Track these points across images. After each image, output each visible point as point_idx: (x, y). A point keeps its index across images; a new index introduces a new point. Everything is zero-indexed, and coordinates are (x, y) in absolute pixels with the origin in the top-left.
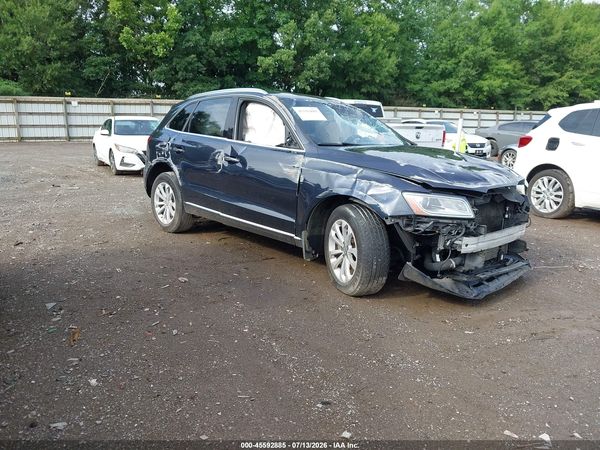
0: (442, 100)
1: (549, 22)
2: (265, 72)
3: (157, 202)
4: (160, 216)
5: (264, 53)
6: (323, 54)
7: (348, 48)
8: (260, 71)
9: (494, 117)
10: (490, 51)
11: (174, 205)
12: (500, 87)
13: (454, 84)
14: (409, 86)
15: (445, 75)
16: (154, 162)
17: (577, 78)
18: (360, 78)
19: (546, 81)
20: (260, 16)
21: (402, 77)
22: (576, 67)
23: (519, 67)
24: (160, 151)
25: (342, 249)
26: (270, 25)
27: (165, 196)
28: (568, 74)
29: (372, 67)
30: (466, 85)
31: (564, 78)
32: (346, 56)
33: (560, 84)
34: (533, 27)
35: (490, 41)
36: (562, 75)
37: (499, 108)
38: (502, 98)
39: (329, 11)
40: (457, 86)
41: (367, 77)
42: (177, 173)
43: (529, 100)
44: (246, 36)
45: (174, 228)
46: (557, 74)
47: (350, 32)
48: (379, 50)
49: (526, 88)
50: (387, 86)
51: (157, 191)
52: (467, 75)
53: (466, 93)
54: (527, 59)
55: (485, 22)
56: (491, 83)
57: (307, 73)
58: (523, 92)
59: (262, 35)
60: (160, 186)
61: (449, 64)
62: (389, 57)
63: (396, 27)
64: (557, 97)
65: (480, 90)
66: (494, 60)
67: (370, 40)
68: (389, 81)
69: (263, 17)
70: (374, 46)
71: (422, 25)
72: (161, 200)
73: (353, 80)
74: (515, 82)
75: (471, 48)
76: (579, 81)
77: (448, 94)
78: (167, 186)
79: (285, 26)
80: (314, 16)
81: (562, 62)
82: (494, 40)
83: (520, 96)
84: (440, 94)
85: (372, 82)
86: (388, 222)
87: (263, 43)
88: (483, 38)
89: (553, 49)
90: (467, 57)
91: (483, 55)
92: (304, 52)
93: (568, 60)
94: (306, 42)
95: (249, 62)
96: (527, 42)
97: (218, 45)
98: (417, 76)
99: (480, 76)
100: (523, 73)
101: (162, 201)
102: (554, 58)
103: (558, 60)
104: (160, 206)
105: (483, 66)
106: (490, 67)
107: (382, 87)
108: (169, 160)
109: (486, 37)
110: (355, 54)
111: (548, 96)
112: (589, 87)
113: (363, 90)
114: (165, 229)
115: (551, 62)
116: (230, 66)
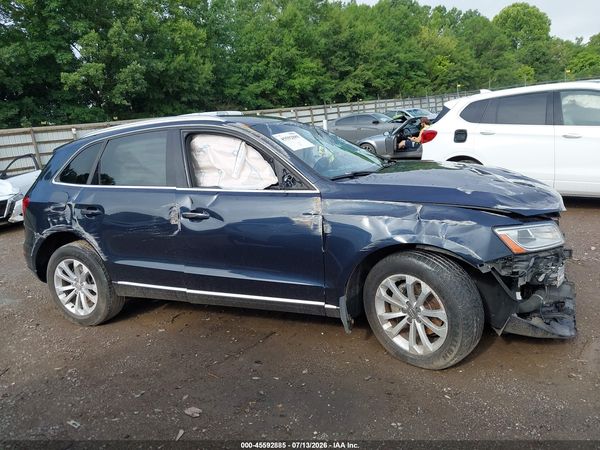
0: (261, 101)
1: (337, 22)
2: (73, 88)
3: (60, 288)
4: (69, 307)
5: (66, 68)
6: (134, 65)
7: (160, 56)
8: (66, 88)
9: (308, 113)
10: (294, 51)
11: (94, 288)
12: (309, 84)
13: (268, 85)
14: (227, 91)
15: (258, 77)
16: (46, 233)
17: (368, 70)
18: (178, 87)
19: (343, 75)
20: (53, 27)
21: (218, 83)
22: (366, 61)
23: (321, 64)
24: (56, 216)
25: (404, 311)
26: (66, 36)
27: (72, 277)
28: (360, 67)
29: (188, 75)
30: (279, 85)
31: (358, 72)
32: (160, 65)
33: (355, 77)
34: (325, 27)
35: (292, 42)
36: (356, 69)
37: (311, 103)
38: (312, 94)
39: (133, 19)
40: (271, 87)
41: (185, 85)
42: (95, 244)
43: (334, 93)
44: (40, 50)
45: (100, 318)
46: (352, 69)
47: (159, 40)
48: (192, 57)
49: (329, 83)
50: (207, 93)
51: (58, 272)
52: (278, 75)
53: (280, 93)
54: (325, 57)
55: (285, 25)
56: (301, 81)
57: (120, 87)
58: (328, 86)
59: (59, 48)
60: (63, 264)
61: (260, 66)
62: (204, 64)
63: (203, 33)
64: (355, 89)
65: (292, 89)
66: (299, 60)
67: (181, 48)
68: (208, 88)
69: (57, 27)
70: (187, 52)
71: (226, 29)
72: (66, 283)
73: (171, 90)
74: (321, 79)
75: (277, 49)
76: (370, 73)
77: (263, 95)
78: (76, 263)
79: (86, 37)
80: (116, 25)
81: (354, 57)
82: (296, 40)
83: (326, 90)
84: (257, 96)
85: (191, 91)
86: (484, 270)
87: (61, 58)
88: (286, 39)
89: (344, 46)
90: (274, 58)
91: (289, 55)
92: (113, 65)
93: (357, 55)
94: (114, 54)
95: (50, 80)
96: (323, 41)
97: (7, 63)
98: (232, 80)
99: (289, 76)
100: (324, 70)
101: (69, 284)
102: (346, 54)
103: (350, 56)
104: (68, 292)
105: (291, 66)
106: (297, 67)
107: (202, 94)
108: (77, 227)
109: (289, 39)
110: (169, 63)
111: (348, 89)
112: (378, 77)
113: (184, 99)
114: (83, 322)
115: (344, 58)
116: (26, 86)
